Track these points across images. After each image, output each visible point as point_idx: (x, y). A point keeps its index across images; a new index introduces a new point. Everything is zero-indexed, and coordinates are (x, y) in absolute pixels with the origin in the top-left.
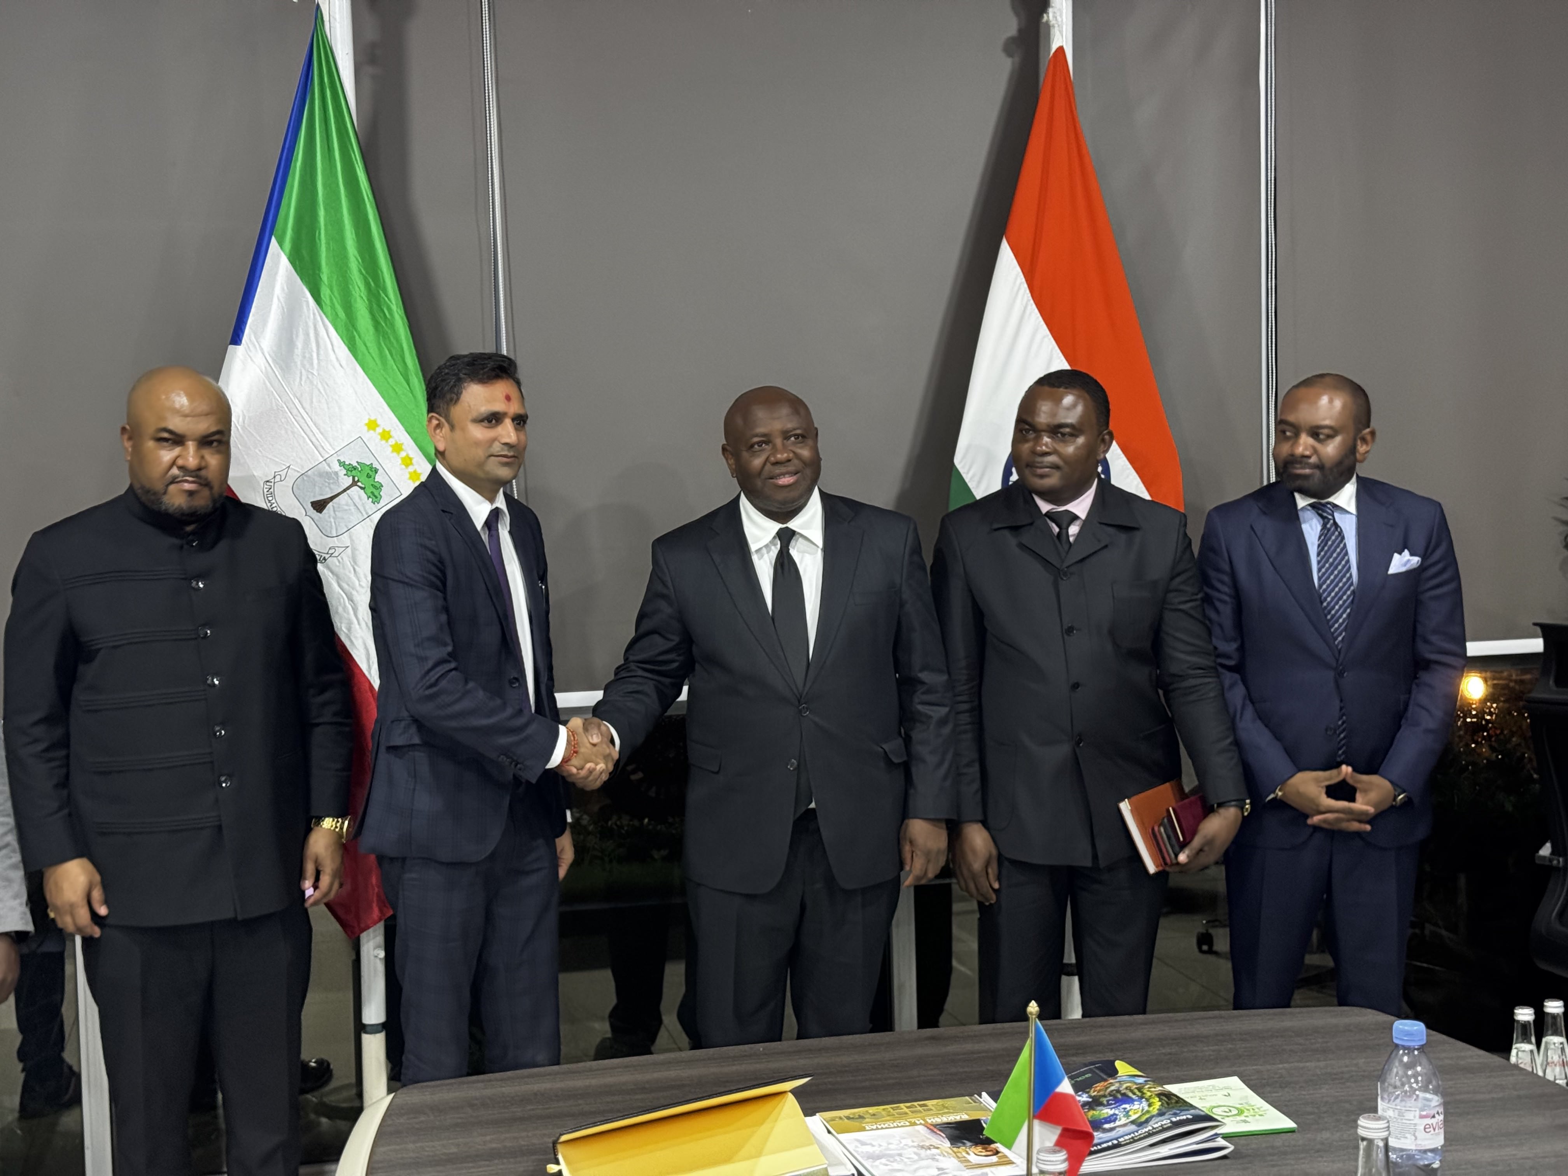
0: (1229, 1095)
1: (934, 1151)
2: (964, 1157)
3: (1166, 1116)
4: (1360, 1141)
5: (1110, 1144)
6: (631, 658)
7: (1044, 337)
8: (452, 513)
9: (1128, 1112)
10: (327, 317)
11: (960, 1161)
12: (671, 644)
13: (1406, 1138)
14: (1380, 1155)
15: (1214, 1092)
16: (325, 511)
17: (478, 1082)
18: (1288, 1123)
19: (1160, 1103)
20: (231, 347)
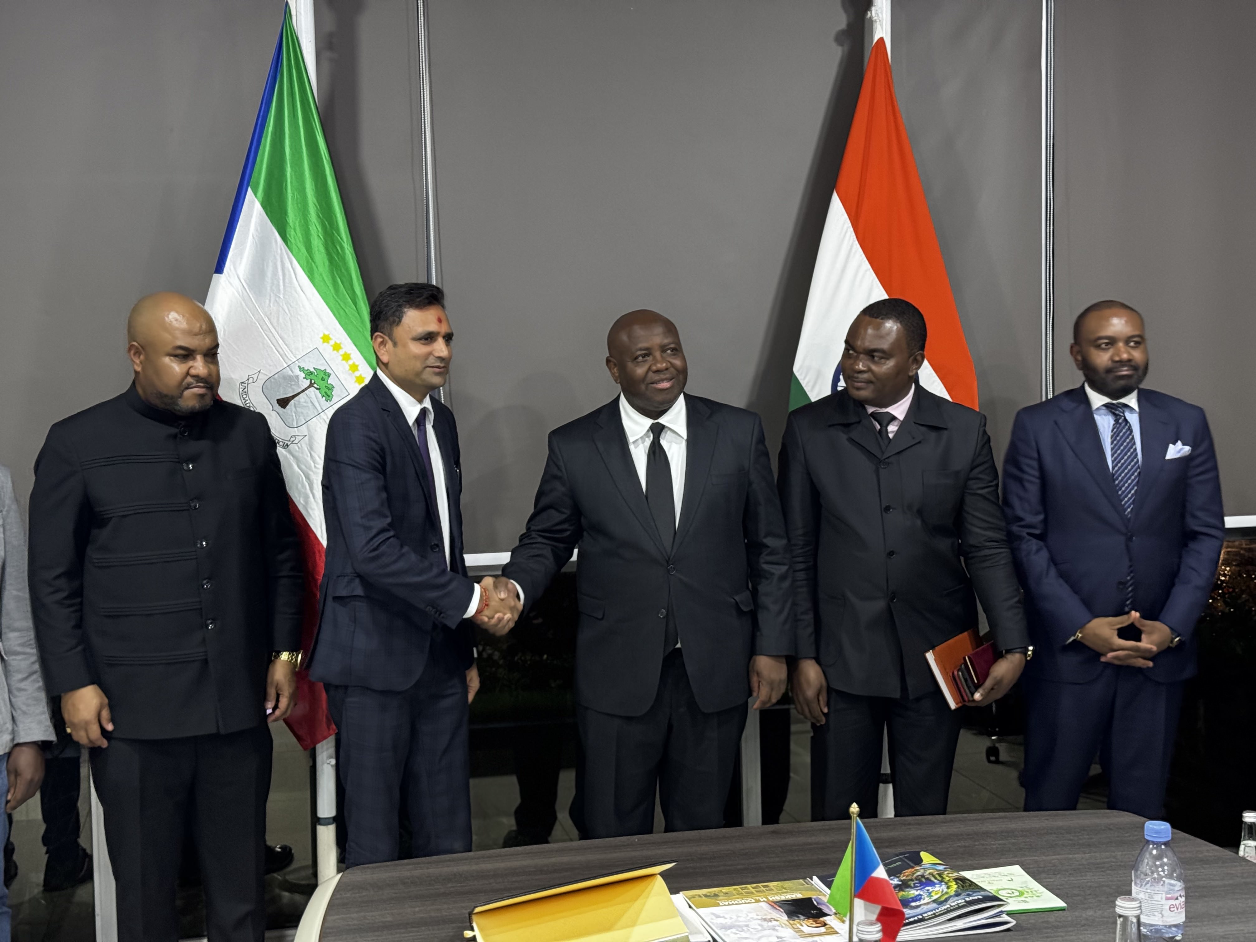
0: (1012, 880)
1: (774, 923)
2: (799, 928)
3: (962, 897)
4: (1117, 918)
5: (916, 918)
6: (533, 528)
7: (866, 271)
8: (389, 412)
9: (930, 893)
10: (292, 252)
11: (795, 931)
12: (563, 517)
13: (1155, 915)
14: (1134, 929)
15: (1000, 878)
16: (288, 407)
17: (408, 864)
18: (1059, 903)
19: (956, 886)
20: (215, 276)
